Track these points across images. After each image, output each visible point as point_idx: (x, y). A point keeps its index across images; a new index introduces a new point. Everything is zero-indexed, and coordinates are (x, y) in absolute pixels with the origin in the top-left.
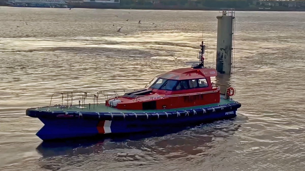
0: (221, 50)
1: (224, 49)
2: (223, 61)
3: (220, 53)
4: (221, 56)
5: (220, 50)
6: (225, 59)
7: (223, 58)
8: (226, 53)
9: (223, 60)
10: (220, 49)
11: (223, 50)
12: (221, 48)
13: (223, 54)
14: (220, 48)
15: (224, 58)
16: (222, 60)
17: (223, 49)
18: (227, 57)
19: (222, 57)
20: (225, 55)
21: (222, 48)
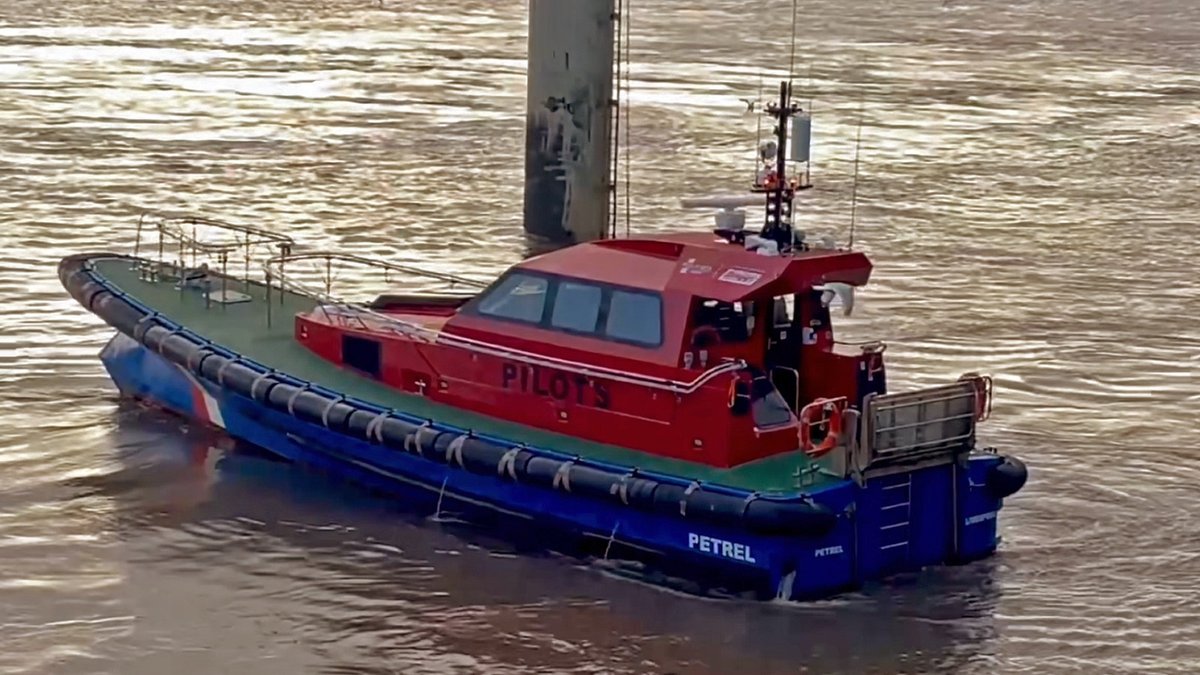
0: (555, 109)
1: (568, 102)
2: (562, 173)
3: (546, 129)
4: (551, 140)
5: (548, 111)
6: (575, 158)
7: (565, 152)
8: (577, 125)
9: (562, 167)
10: (547, 106)
11: (561, 111)
12: (551, 99)
13: (561, 128)
14: (546, 100)
15: (572, 154)
16: (560, 163)
17: (563, 101)
18: (588, 151)
19: (558, 148)
20: (574, 140)
21: (561, 97)
